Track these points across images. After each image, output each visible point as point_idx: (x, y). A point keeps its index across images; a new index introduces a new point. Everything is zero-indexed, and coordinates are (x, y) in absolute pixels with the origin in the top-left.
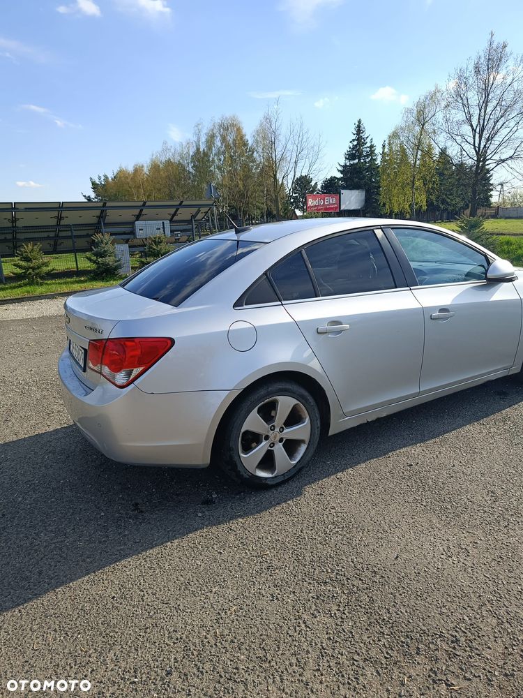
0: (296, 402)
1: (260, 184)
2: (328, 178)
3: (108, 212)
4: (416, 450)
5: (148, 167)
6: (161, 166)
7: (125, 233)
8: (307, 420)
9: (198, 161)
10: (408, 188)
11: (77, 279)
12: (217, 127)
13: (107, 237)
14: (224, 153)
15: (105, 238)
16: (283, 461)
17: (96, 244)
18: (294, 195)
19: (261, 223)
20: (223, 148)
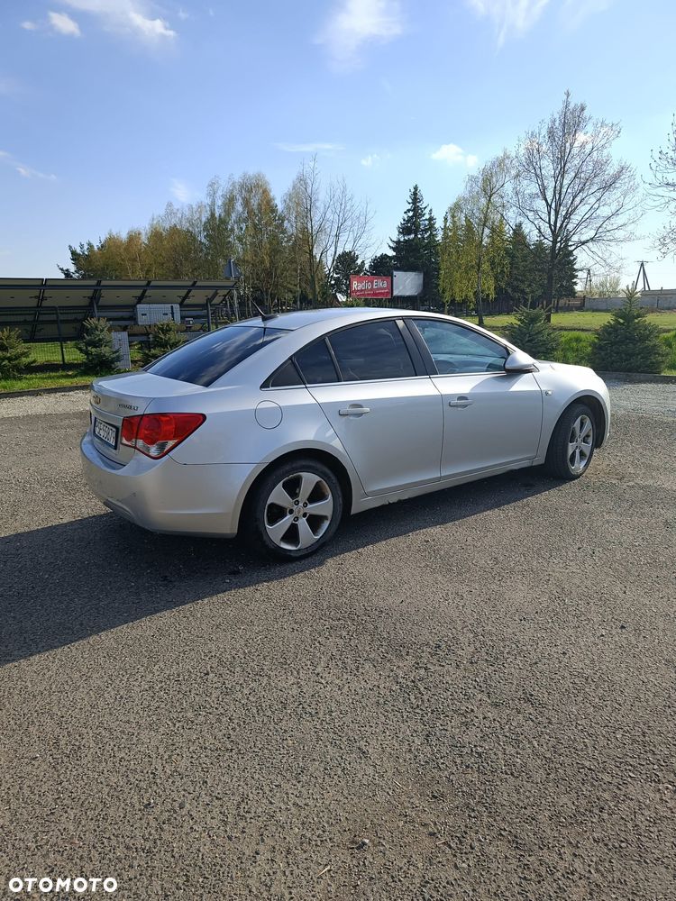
0: (319, 479)
1: (292, 261)
2: (378, 255)
3: (104, 292)
4: (435, 531)
5: (146, 234)
6: (164, 234)
7: (122, 319)
8: (330, 497)
9: (213, 230)
10: (473, 272)
11: (64, 374)
12: (237, 187)
13: (103, 322)
14: (245, 221)
15: (99, 323)
16: (307, 536)
17: (88, 332)
18: (335, 275)
19: (294, 311)
20: (246, 215)
